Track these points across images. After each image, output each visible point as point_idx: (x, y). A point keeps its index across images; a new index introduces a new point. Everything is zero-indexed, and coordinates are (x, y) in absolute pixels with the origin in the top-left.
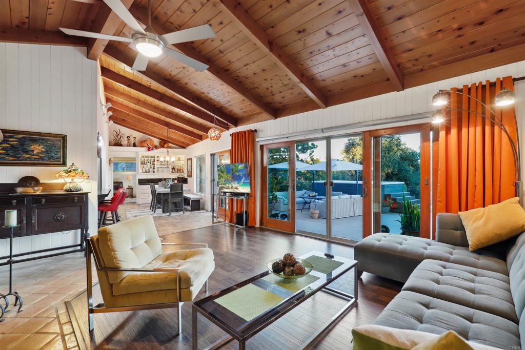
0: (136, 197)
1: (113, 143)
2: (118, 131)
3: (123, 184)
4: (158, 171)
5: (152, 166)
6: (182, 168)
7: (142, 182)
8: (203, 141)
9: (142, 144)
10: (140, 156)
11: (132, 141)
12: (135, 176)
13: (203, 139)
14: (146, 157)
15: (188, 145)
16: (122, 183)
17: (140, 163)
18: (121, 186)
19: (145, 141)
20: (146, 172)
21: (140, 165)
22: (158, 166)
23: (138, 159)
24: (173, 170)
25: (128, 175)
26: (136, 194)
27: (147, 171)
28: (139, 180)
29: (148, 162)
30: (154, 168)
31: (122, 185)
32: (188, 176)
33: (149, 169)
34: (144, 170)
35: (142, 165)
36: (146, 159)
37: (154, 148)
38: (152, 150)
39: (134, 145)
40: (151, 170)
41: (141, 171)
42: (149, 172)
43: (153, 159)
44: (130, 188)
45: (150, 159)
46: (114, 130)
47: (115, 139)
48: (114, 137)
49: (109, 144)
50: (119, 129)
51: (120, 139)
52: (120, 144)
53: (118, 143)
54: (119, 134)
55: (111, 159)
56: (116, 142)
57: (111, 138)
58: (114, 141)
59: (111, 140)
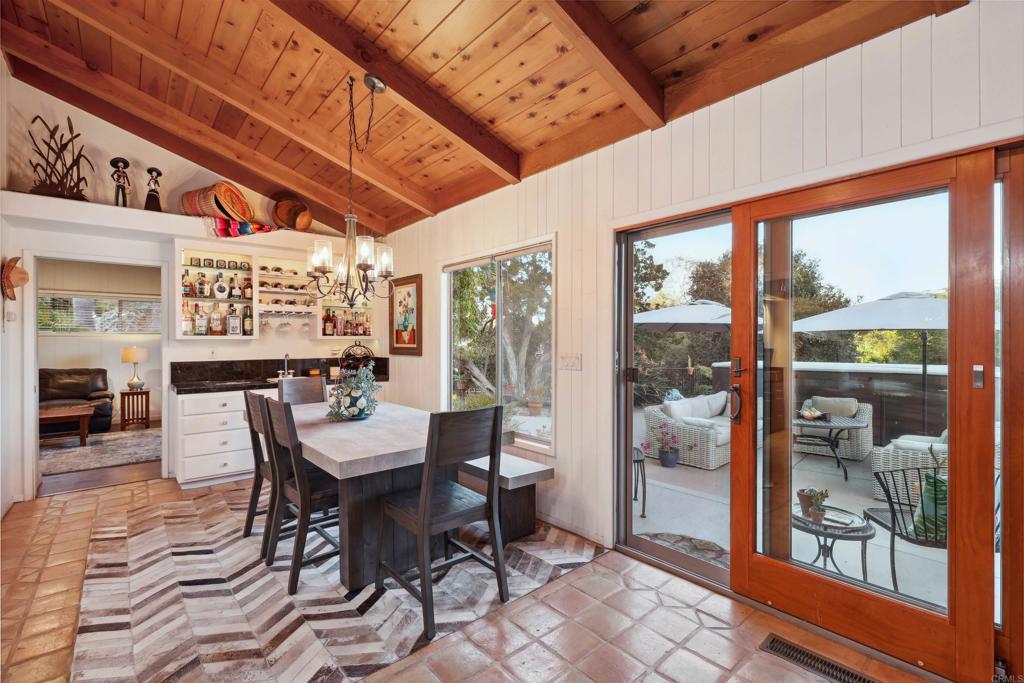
0: (158, 423)
1: (33, 177)
2: (64, 130)
3: (109, 375)
4: (263, 327)
5: (239, 307)
6: (361, 319)
7: (190, 378)
8: (529, 181)
9: (189, 203)
10: (182, 258)
11: (142, 184)
12: (155, 351)
13: (525, 168)
14: (210, 264)
15: (411, 216)
16: (102, 373)
17: (180, 290)
18: (100, 384)
19: (205, 191)
20: (210, 331)
21: (179, 299)
22: (264, 307)
23: (172, 269)
24: (329, 326)
25: (128, 346)
26: (160, 413)
27: (217, 326)
28: (175, 367)
29: (222, 290)
30: (247, 314)
31: (105, 381)
32: (394, 351)
33: (224, 321)
34: (202, 323)
35: (192, 302)
36: (210, 273)
37: (251, 227)
38: (242, 232)
39: (153, 203)
40: (235, 322)
41: (184, 325)
42: (224, 332)
43: (241, 275)
44: (135, 391)
45: (227, 274)
46: (39, 119)
47: (43, 163)
48: (41, 154)
49: (5, 184)
50: (69, 119)
51: (75, 168)
52: (72, 188)
53: (61, 183)
54: (70, 146)
55: (16, 260)
56: (50, 176)
57: (20, 152)
58: (35, 171)
59: (23, 165)
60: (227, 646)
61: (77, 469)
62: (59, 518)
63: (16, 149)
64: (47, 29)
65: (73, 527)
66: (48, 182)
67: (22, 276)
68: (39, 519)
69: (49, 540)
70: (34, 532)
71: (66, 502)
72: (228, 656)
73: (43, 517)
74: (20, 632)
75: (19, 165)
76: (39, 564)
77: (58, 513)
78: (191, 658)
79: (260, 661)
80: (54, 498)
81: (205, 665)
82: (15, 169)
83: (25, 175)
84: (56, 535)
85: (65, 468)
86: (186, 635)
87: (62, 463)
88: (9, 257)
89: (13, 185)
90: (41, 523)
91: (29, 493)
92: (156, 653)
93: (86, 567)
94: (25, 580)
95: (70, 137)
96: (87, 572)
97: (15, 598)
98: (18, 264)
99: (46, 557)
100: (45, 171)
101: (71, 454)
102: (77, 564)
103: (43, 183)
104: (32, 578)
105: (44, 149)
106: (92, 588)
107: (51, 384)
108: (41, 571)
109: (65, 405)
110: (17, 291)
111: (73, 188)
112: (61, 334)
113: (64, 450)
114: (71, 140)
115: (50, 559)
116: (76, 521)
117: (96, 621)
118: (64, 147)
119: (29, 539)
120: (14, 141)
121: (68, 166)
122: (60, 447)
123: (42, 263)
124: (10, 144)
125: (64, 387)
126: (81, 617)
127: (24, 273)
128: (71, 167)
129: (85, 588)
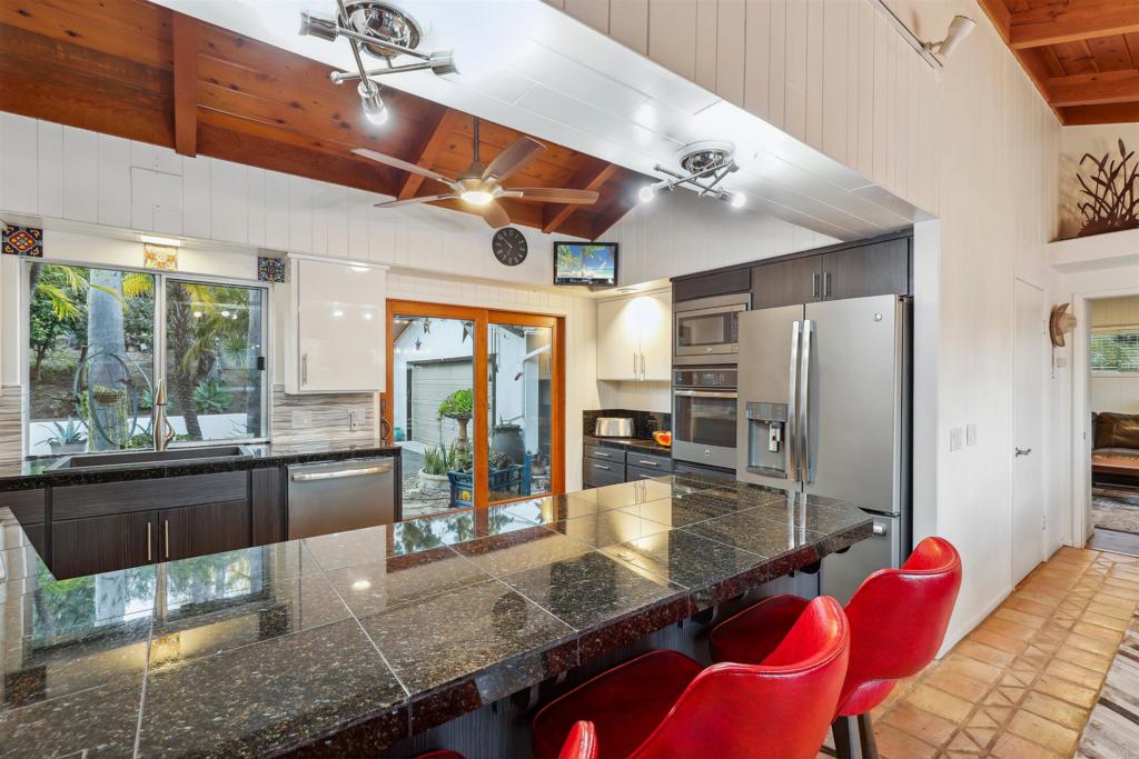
1: (1081, 219)
2: (1114, 156)
46: (1087, 158)
47: (1091, 200)
48: (1090, 193)
49: (1056, 235)
50: (1120, 142)
51: (1128, 193)
52: (1123, 216)
53: (1112, 215)
54: (1122, 171)
55: (1065, 306)
56: (1098, 213)
57: (1071, 197)
58: (1083, 212)
59: (1073, 210)
61: (1135, 531)
62: (1104, 578)
63: (1067, 195)
64: (1093, 62)
65: (1118, 593)
66: (1097, 219)
67: (1070, 321)
68: (1084, 570)
69: (1089, 595)
70: (1077, 581)
71: (1115, 563)
73: (1089, 569)
74: (1046, 666)
75: (1070, 211)
76: (1076, 614)
77: (1105, 572)
80: (1104, 555)
82: (1066, 215)
83: (1076, 219)
84: (1097, 592)
85: (1122, 527)
87: (1120, 519)
88: (1059, 305)
89: (1064, 233)
90: (1085, 575)
91: (1079, 542)
93: (1123, 641)
94: (1059, 622)
95: (1122, 159)
96: (1122, 647)
97: (1049, 634)
98: (1068, 311)
99: (1084, 611)
100: (1094, 208)
101: (1132, 513)
102: (1114, 633)
103: (1091, 222)
104: (1067, 624)
105: (1093, 186)
106: (1123, 666)
107: (1115, 430)
108: (1076, 622)
109: (1128, 455)
110: (1067, 337)
111: (1125, 215)
112: (1128, 374)
113: (1124, 506)
114: (1123, 163)
115: (1087, 614)
116: (1122, 588)
117: (1120, 702)
118: (1114, 174)
119: (1071, 587)
120: (1066, 188)
121: (1119, 193)
122: (1121, 501)
123: (1094, 304)
124: (1061, 192)
125: (1130, 435)
126: (1105, 689)
127: (1073, 318)
128: (1123, 194)
129: (1115, 662)
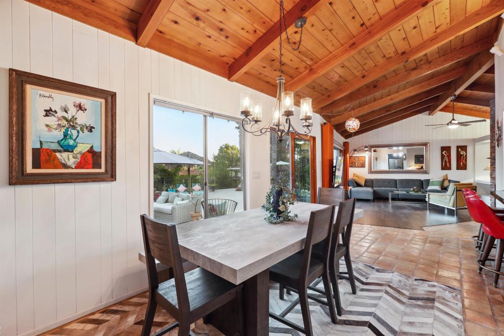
60: (397, 295)
72: (399, 292)
78: (411, 301)
79: (391, 284)
81: (408, 295)
86: (408, 310)
92: (423, 312)
